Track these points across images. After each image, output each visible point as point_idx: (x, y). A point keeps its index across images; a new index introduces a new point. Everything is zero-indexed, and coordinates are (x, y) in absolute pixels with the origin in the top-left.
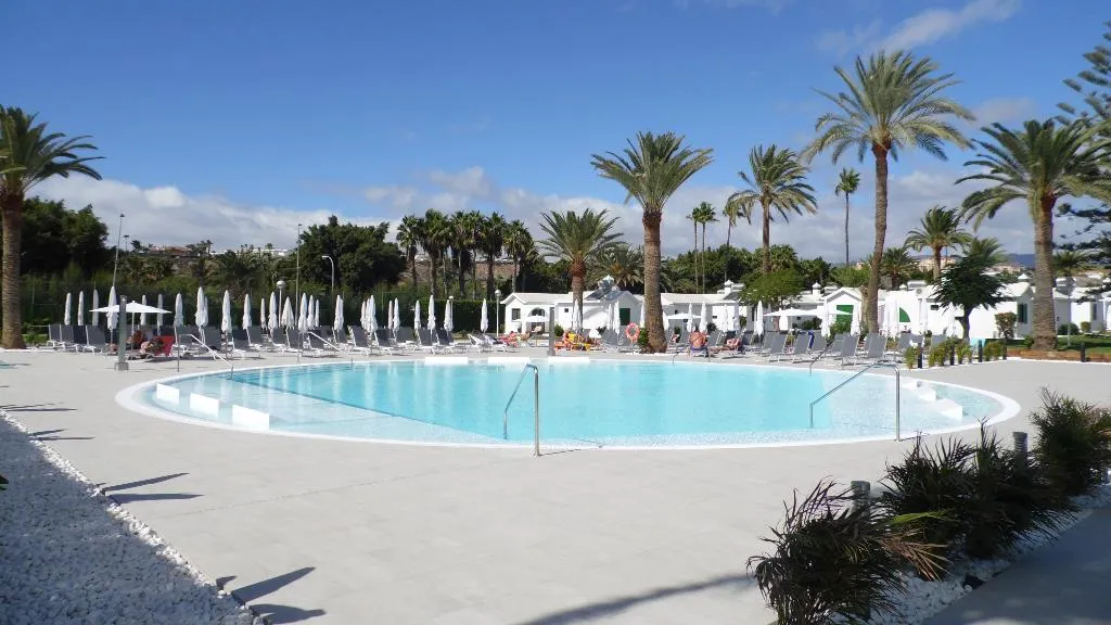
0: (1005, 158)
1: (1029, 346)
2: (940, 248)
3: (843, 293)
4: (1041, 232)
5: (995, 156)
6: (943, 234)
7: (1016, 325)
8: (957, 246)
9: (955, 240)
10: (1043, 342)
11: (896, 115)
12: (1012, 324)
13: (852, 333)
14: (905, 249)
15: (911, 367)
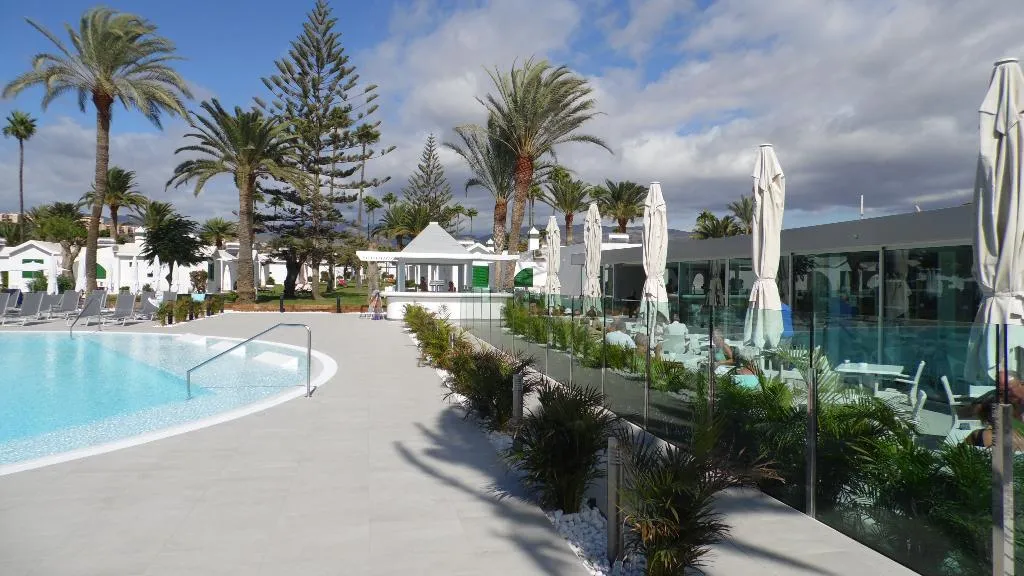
0: (217, 134)
1: (234, 300)
2: (117, 207)
3: (31, 246)
4: (244, 204)
5: (209, 131)
6: (119, 194)
7: (207, 281)
8: (133, 206)
9: (132, 201)
10: (245, 297)
11: (119, 71)
12: (204, 280)
13: (77, 290)
14: (80, 205)
15: (164, 324)
